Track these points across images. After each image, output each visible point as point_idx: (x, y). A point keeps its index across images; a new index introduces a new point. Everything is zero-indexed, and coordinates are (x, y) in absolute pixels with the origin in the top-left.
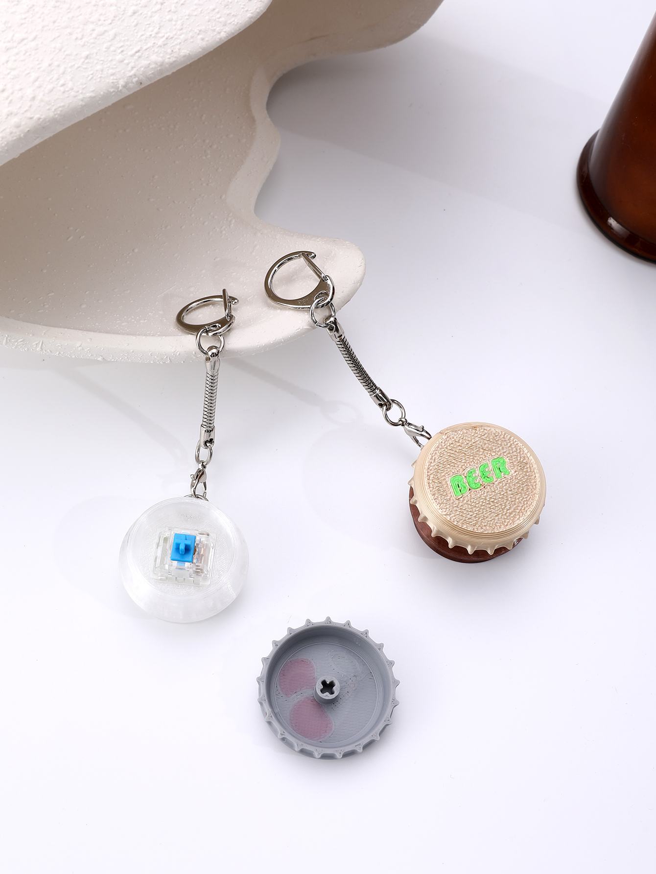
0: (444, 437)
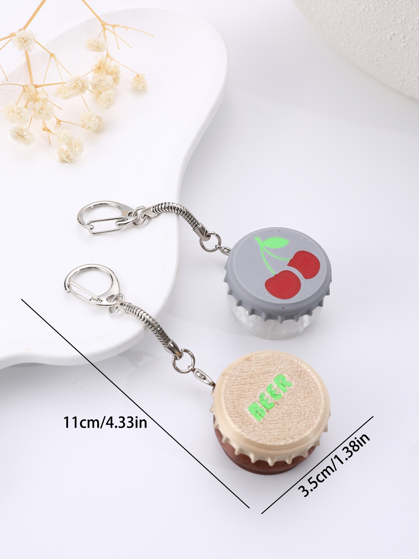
0: (227, 377)
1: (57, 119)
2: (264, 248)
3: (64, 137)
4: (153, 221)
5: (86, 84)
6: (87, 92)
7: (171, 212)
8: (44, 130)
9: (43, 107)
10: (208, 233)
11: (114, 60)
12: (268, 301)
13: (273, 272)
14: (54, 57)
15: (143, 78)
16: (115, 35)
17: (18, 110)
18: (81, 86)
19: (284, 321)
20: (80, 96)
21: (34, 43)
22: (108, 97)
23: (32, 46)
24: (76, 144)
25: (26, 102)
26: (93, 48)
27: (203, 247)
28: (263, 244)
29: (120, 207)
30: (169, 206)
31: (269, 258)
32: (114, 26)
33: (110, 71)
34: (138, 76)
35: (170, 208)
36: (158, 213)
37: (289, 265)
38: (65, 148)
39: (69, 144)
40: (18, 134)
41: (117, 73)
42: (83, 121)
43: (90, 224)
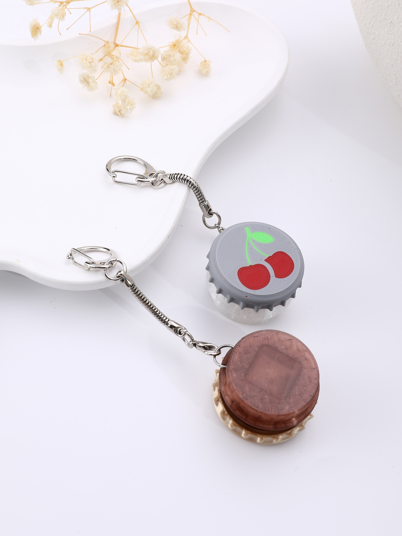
1: (124, 77)
2: (250, 239)
3: (121, 94)
4: (168, 186)
5: (156, 54)
6: (156, 61)
7: (183, 183)
8: (110, 82)
9: (113, 63)
10: (212, 211)
11: (190, 42)
12: (235, 286)
13: (249, 262)
14: (139, 24)
15: (209, 65)
16: (198, 23)
17: (91, 60)
18: (151, 55)
19: (245, 308)
20: (149, 64)
21: (125, 6)
22: (170, 71)
23: (123, 8)
24: (129, 102)
25: (104, 55)
26: (173, 26)
27: (204, 222)
28: (250, 235)
29: (146, 165)
30: (184, 178)
31: (251, 248)
32: (200, 14)
33: (182, 51)
34: (205, 61)
35: (184, 180)
36: (173, 181)
37: (266, 260)
38: (120, 102)
39: (124, 101)
40: (85, 79)
41: (187, 54)
42: (143, 85)
43: (115, 173)
